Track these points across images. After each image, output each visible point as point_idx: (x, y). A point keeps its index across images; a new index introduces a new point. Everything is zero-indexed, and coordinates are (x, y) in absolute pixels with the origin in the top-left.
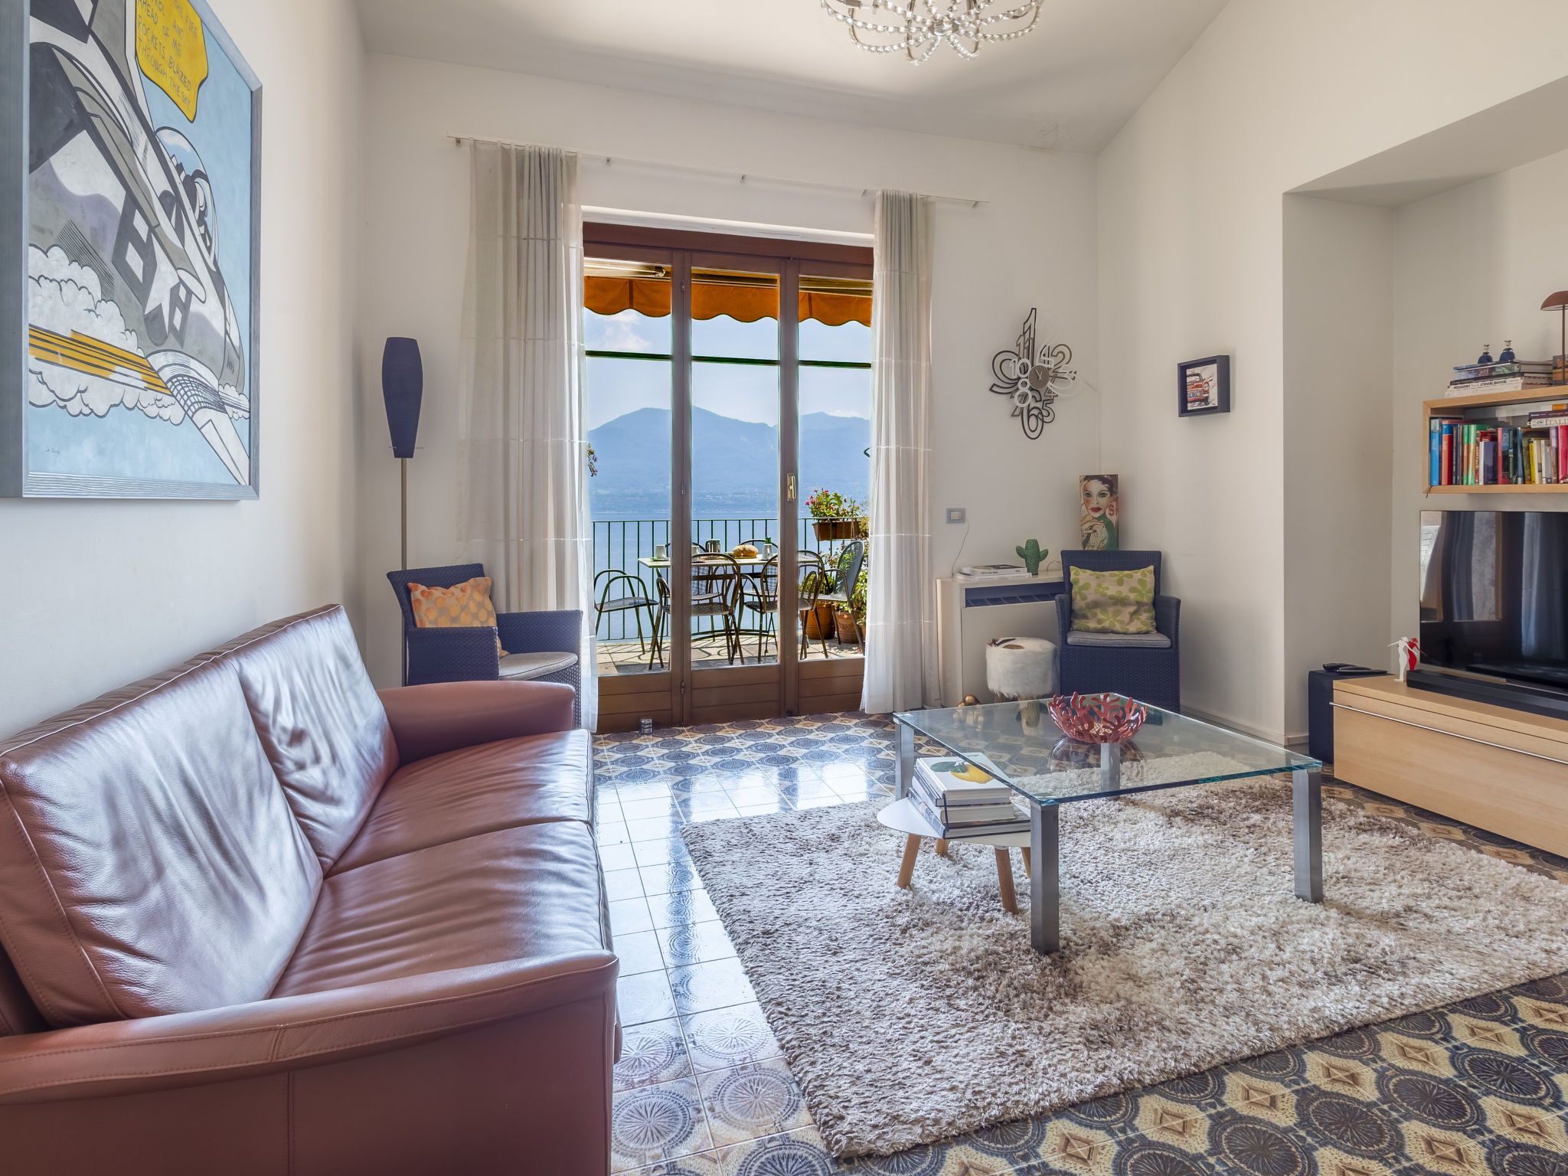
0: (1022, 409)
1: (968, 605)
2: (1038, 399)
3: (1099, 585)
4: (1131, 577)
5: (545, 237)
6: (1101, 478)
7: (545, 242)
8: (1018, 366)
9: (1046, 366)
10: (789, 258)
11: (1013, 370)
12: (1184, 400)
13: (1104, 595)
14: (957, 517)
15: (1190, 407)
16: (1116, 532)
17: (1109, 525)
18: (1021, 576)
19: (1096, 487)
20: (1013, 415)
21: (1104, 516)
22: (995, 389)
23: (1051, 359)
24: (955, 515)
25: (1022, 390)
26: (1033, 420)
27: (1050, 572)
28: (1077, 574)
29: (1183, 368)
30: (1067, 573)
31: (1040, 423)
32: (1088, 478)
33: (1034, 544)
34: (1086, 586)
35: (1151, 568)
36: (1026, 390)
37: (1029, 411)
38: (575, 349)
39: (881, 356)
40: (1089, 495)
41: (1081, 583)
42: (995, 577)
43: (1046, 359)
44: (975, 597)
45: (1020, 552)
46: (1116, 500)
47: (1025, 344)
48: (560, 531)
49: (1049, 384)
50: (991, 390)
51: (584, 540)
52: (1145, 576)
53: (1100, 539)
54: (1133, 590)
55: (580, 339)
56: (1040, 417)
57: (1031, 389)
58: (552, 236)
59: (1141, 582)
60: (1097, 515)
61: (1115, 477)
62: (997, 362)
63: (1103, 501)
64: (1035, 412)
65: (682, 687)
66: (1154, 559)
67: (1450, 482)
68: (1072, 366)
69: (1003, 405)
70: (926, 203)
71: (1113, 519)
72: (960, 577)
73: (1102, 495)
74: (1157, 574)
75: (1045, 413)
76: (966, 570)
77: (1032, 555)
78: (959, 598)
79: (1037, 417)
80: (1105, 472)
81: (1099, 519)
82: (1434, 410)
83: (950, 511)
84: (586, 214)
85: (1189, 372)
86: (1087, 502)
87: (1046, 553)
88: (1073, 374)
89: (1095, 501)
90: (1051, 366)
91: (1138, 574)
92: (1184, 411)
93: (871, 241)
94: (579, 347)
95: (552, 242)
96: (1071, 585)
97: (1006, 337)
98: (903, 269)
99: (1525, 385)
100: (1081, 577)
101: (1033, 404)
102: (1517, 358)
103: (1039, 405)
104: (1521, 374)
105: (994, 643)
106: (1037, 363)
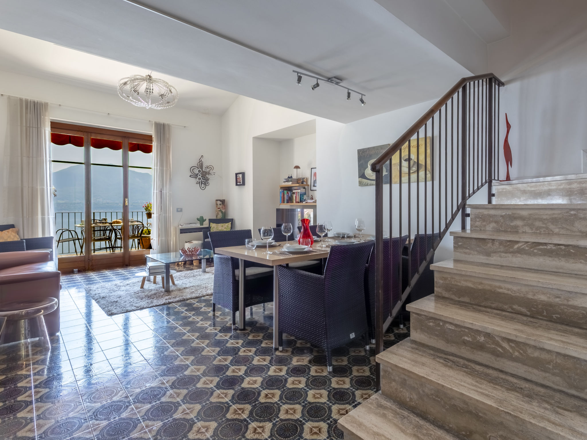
0: (199, 182)
1: (181, 233)
2: (204, 179)
3: (217, 227)
4: (225, 225)
5: (36, 127)
6: (220, 200)
7: (37, 129)
8: (198, 171)
9: (206, 171)
10: (125, 137)
11: (196, 171)
12: (237, 182)
13: (218, 230)
14: (180, 210)
15: (238, 184)
16: (225, 214)
17: (222, 212)
18: (198, 225)
19: (219, 202)
20: (197, 183)
21: (221, 210)
22: (191, 176)
23: (208, 169)
24: (179, 210)
25: (199, 177)
26: (203, 185)
27: (206, 224)
28: (212, 225)
29: (236, 174)
30: (210, 224)
31: (205, 186)
32: (217, 200)
33: (202, 217)
34: (214, 228)
35: (230, 223)
36: (200, 177)
37: (202, 182)
38: (48, 159)
39: (155, 166)
40: (217, 205)
41: (212, 227)
42: (189, 226)
43: (206, 169)
44: (183, 231)
45: (198, 219)
46: (225, 206)
47: (200, 165)
48: (43, 214)
49: (207, 176)
50: (190, 176)
51: (52, 217)
52: (229, 224)
53: (220, 216)
54: (225, 228)
55: (50, 157)
56: (205, 184)
57: (202, 177)
58: (39, 126)
59: (228, 226)
60: (219, 210)
61: (224, 200)
62: (192, 169)
63: (221, 206)
64: (204, 183)
65: (88, 260)
66: (232, 221)
67: (283, 203)
68: (214, 171)
69: (194, 181)
70: (169, 126)
71: (224, 211)
72: (180, 226)
73: (220, 205)
74: (232, 224)
75: (206, 183)
76: (182, 225)
77: (201, 220)
78: (178, 231)
79: (204, 184)
80: (221, 199)
81: (219, 211)
82: (281, 187)
83: (177, 209)
84: (51, 119)
85: (238, 175)
86: (217, 206)
87: (206, 220)
88: (214, 173)
89: (218, 207)
90: (208, 171)
91: (227, 224)
92: (237, 185)
93: (152, 134)
94: (49, 160)
95: (39, 129)
96: (210, 228)
97: (195, 163)
98: (161, 143)
99: (292, 183)
101: (203, 181)
102: (293, 178)
103: (205, 181)
104: (292, 181)
105: (186, 242)
106: (203, 170)
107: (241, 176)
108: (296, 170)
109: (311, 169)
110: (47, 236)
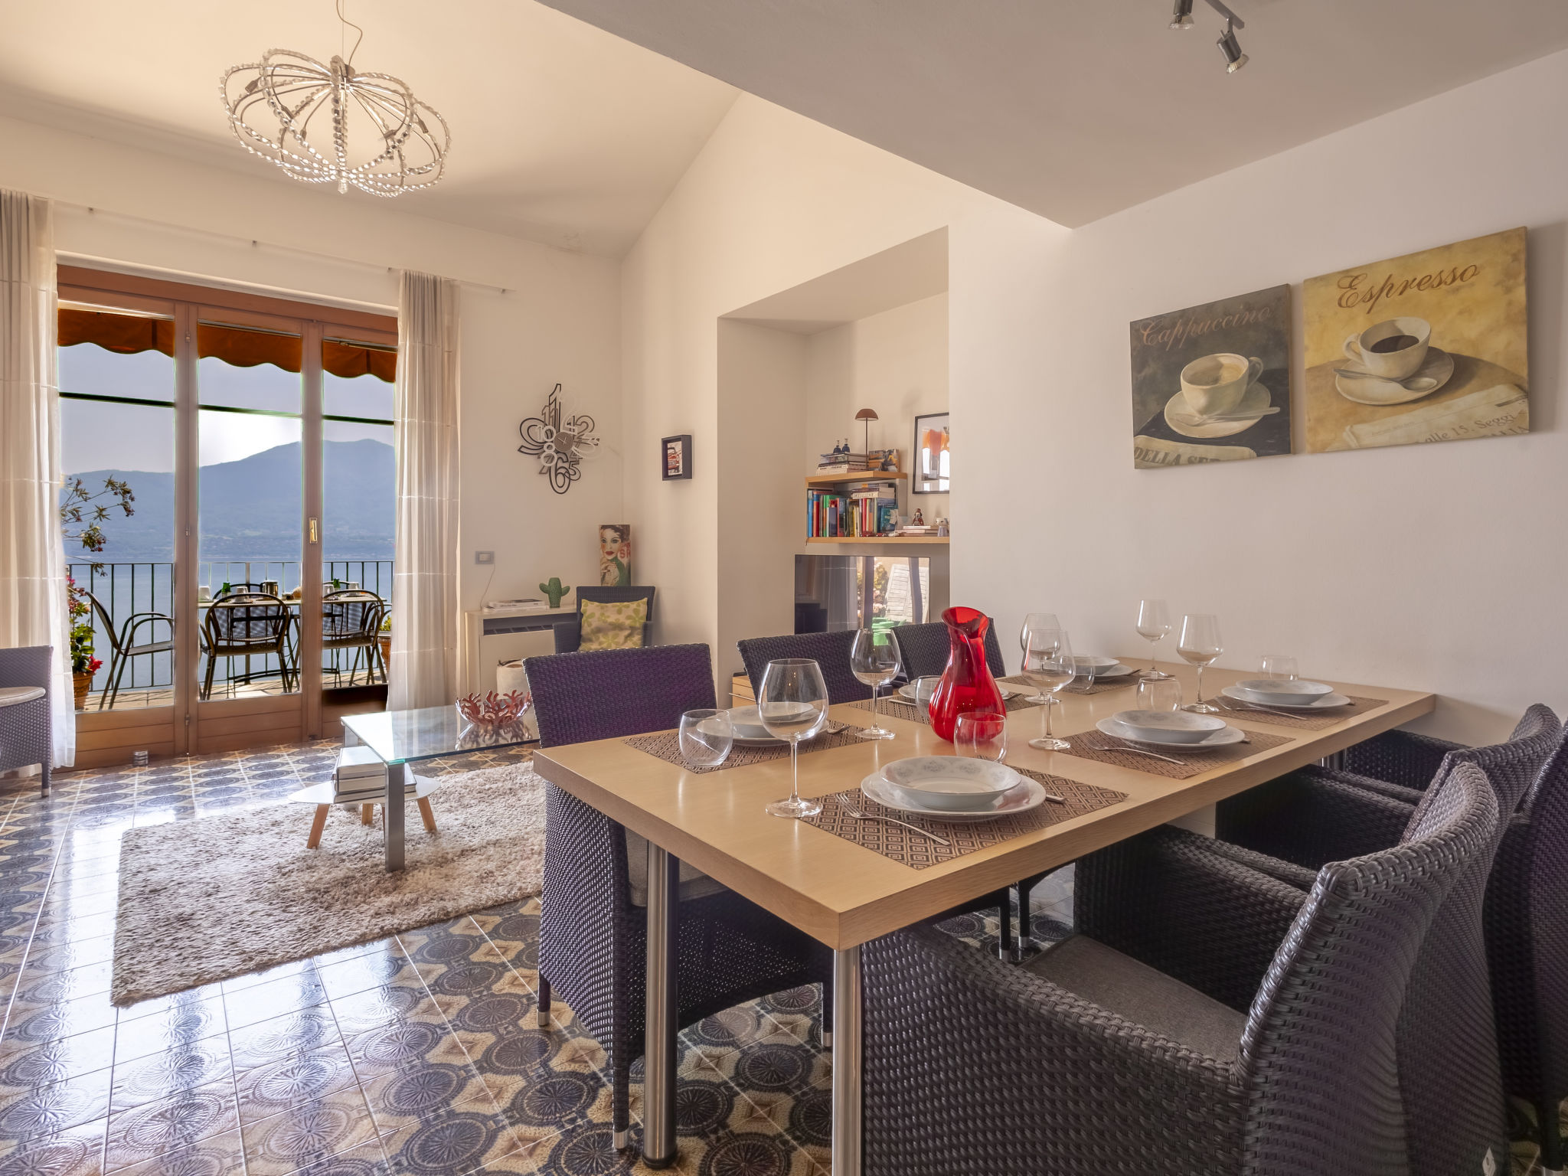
0: (550, 468)
1: (487, 632)
2: (565, 459)
3: (603, 614)
4: (628, 607)
5: (6, 277)
6: (613, 527)
7: (6, 285)
8: (543, 432)
9: (572, 433)
10: (312, 321)
11: (539, 434)
12: (666, 468)
13: (605, 622)
14: (485, 558)
15: (671, 473)
16: (628, 571)
17: (620, 566)
18: (543, 608)
19: (610, 534)
20: (540, 473)
21: (616, 558)
22: (523, 449)
23: (576, 428)
24: (484, 557)
25: (548, 452)
26: (560, 477)
27: (568, 605)
28: (586, 605)
29: (666, 442)
30: (579, 605)
31: (567, 480)
32: (604, 527)
33: (556, 582)
34: (592, 615)
35: (645, 599)
36: (552, 452)
37: (556, 470)
38: (44, 389)
39: (403, 416)
40: (604, 541)
41: (588, 613)
42: (514, 609)
43: (572, 427)
44: (493, 627)
45: (543, 588)
46: (628, 545)
47: (550, 413)
48: (24, 569)
49: (573, 448)
50: (519, 450)
51: (57, 579)
52: (641, 606)
53: (613, 577)
54: (629, 617)
55: (51, 380)
56: (567, 475)
57: (557, 452)
58: (15, 277)
59: (636, 611)
60: (610, 557)
61: (627, 527)
62: (525, 426)
63: (615, 547)
64: (563, 471)
65: (186, 719)
66: (649, 594)
67: (818, 535)
68: (595, 434)
69: (531, 464)
70: (451, 285)
71: (625, 561)
72: (486, 610)
73: (614, 541)
74: (649, 604)
75: (571, 472)
76: (491, 605)
77: (554, 591)
78: (479, 627)
79: (564, 475)
80: (618, 522)
81: (612, 561)
82: (811, 484)
83: (478, 554)
84: (60, 257)
85: (669, 445)
86: (603, 547)
87: (568, 589)
88: (595, 441)
89: (609, 546)
90: (576, 433)
91: (633, 605)
92: (666, 476)
93: (396, 312)
94: (50, 388)
95: (15, 286)
96: (582, 615)
97: (534, 406)
98: (427, 342)
99: (849, 470)
100: (590, 607)
101: (560, 464)
102: (852, 451)
103: (566, 465)
104: (848, 462)
105: (501, 664)
106: (562, 431)
107: (678, 446)
108: (861, 423)
109: (917, 418)
110: (36, 642)
